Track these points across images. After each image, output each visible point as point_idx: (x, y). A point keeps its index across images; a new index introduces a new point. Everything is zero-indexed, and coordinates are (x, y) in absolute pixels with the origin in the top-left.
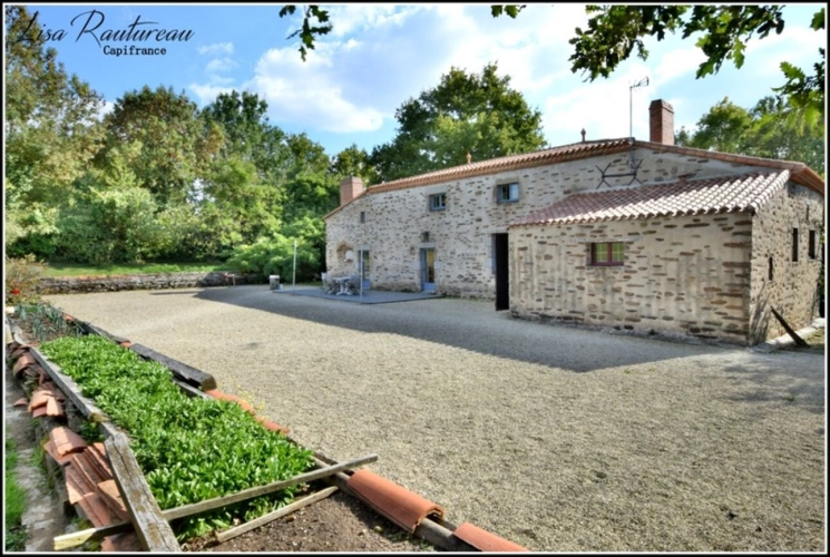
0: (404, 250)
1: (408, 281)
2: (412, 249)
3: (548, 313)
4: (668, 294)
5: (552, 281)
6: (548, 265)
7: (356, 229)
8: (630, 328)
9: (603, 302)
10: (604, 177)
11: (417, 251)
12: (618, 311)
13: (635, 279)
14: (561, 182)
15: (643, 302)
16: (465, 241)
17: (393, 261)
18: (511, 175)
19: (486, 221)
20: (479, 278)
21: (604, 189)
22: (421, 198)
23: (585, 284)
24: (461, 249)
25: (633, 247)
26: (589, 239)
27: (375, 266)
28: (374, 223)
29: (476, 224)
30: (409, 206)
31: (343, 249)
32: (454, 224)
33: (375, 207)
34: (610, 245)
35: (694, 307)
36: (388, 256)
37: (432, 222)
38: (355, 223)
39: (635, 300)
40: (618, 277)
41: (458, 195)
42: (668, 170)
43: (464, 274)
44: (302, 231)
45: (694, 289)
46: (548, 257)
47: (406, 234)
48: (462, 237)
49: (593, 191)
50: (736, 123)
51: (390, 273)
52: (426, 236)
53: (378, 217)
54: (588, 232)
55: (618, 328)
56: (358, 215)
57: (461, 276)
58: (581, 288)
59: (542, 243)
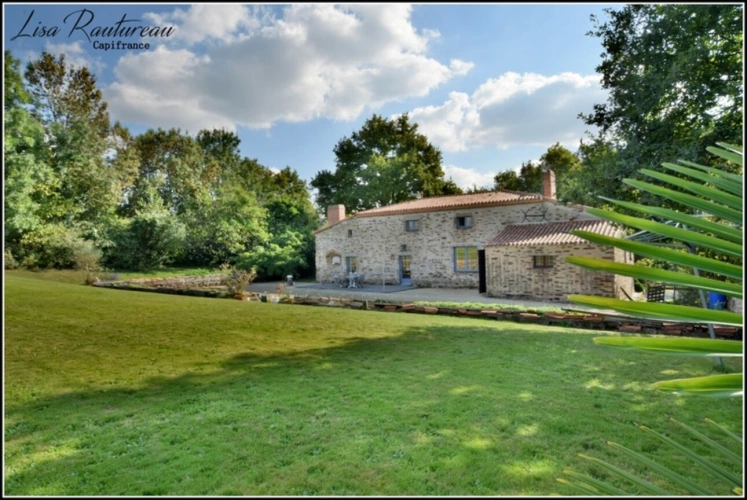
0: (386, 257)
1: (389, 278)
2: (393, 256)
3: (511, 293)
4: (577, 281)
5: (513, 276)
6: (510, 267)
7: (343, 242)
8: (557, 299)
9: (543, 286)
10: (526, 216)
11: (397, 257)
12: (551, 291)
13: (559, 274)
14: (500, 217)
15: (564, 286)
16: (435, 251)
17: (377, 264)
18: (467, 212)
19: (449, 239)
20: (444, 275)
21: (526, 223)
22: (400, 223)
23: (532, 277)
24: (431, 256)
25: (558, 258)
26: (534, 254)
27: (361, 268)
28: (360, 238)
29: (442, 240)
30: (391, 228)
31: (330, 256)
32: (425, 240)
33: (360, 227)
34: (544, 257)
35: (589, 287)
36: (373, 260)
37: (408, 239)
38: (343, 237)
39: (560, 285)
40: (550, 273)
41: (428, 222)
42: (562, 214)
43: (433, 272)
44: (289, 242)
45: (589, 279)
46: (510, 263)
47: (387, 245)
48: (432, 249)
49: (520, 224)
50: (566, 161)
51: (374, 272)
52: (404, 247)
53: (363, 234)
54: (533, 250)
55: (551, 299)
56: (346, 231)
57: (431, 274)
58: (530, 280)
59: (506, 255)
